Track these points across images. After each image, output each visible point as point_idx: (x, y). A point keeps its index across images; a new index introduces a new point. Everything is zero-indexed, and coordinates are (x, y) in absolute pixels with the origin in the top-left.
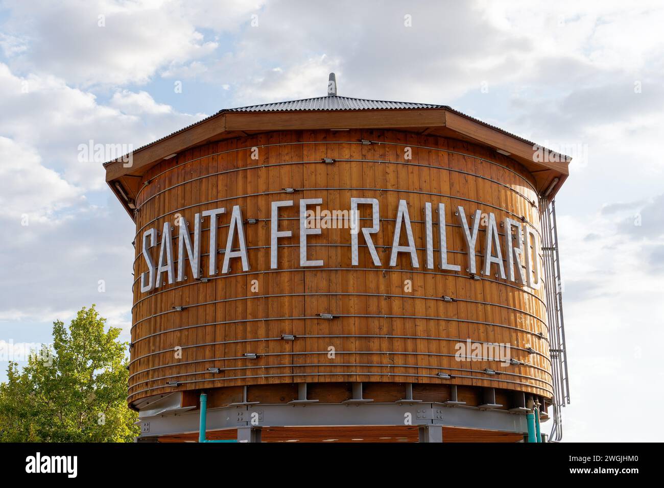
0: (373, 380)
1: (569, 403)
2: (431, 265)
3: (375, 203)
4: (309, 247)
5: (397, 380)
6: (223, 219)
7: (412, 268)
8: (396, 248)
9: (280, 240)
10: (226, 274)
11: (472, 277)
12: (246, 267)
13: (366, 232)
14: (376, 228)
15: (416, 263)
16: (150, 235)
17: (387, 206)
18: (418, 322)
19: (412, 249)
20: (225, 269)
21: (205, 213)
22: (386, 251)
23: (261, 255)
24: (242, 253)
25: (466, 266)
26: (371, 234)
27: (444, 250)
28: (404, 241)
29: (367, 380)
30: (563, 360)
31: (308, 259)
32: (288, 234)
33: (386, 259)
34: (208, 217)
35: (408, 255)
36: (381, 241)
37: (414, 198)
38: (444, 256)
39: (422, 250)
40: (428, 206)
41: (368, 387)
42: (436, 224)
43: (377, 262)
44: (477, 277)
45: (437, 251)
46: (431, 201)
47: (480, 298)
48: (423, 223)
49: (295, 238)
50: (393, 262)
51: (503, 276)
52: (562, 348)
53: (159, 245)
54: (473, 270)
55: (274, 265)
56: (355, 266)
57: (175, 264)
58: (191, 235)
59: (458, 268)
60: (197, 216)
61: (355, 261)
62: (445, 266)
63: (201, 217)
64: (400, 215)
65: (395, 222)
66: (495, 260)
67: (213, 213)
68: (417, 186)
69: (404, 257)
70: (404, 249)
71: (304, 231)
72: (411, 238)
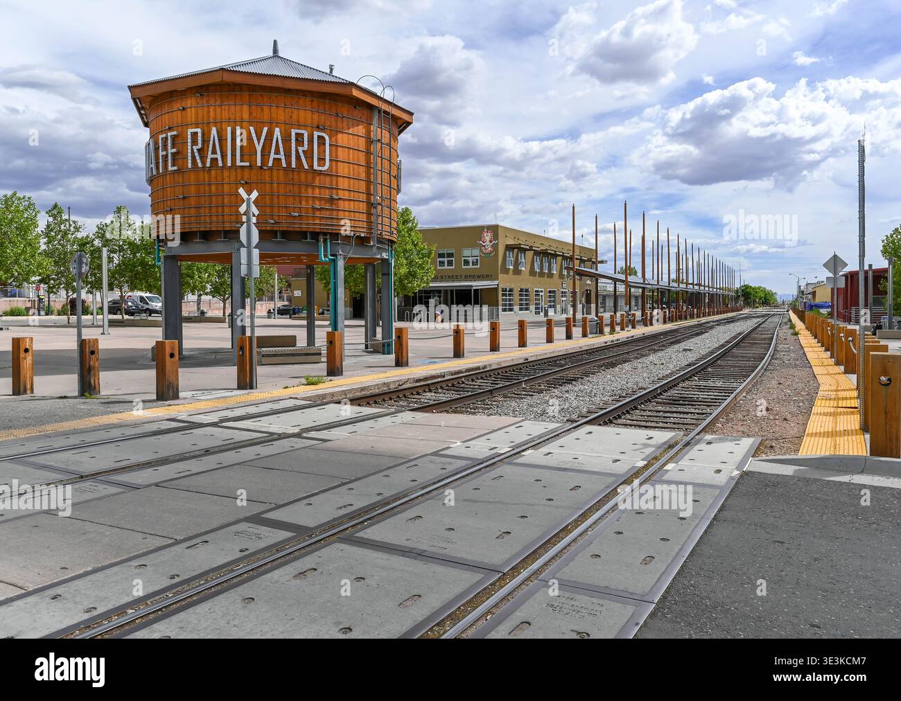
2: (229, 164)
3: (199, 131)
4: (172, 160)
7: (218, 166)
8: (210, 156)
13: (195, 148)
14: (200, 145)
18: (225, 197)
19: (219, 156)
26: (197, 149)
27: (238, 154)
28: (214, 152)
31: (171, 167)
33: (204, 163)
35: (216, 160)
36: (202, 153)
39: (224, 156)
40: (229, 129)
42: (234, 140)
43: (200, 165)
45: (234, 155)
48: (227, 140)
50: (208, 165)
56: (190, 168)
61: (190, 166)
62: (239, 163)
68: (227, 117)
69: (214, 160)
70: (214, 156)
71: (170, 151)
72: (218, 149)
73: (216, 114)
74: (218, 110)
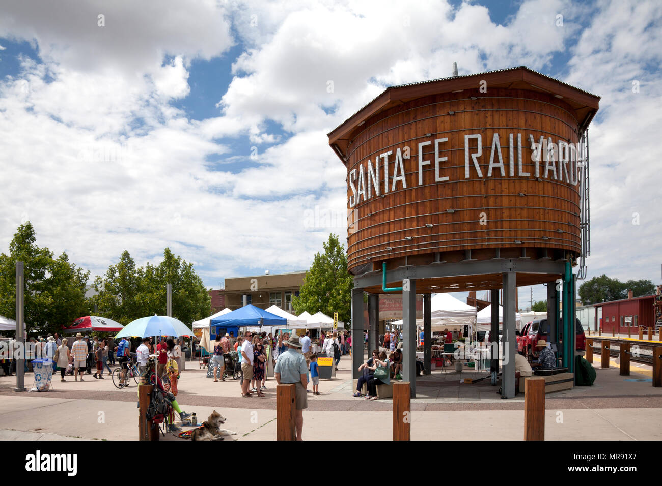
0: (477, 247)
1: (589, 255)
2: (512, 174)
3: (479, 137)
4: (440, 170)
5: (491, 247)
6: (391, 158)
7: (501, 177)
8: (492, 165)
9: (424, 167)
10: (394, 191)
11: (537, 179)
12: (405, 186)
13: (474, 156)
14: (480, 153)
15: (503, 174)
16: (353, 174)
17: (487, 138)
18: (504, 210)
19: (501, 164)
20: (393, 188)
21: (381, 156)
22: (485, 168)
23: (413, 177)
24: (402, 178)
25: (533, 173)
26: (477, 158)
27: (520, 163)
28: (496, 160)
29: (473, 248)
30: (587, 229)
31: (440, 176)
32: (428, 162)
33: (485, 172)
34: (383, 158)
35: (499, 169)
36: (483, 161)
37: (503, 132)
38: (520, 167)
39: (507, 166)
40: (511, 136)
41: (475, 252)
42: (516, 148)
43: (480, 175)
44: (540, 180)
45: (516, 165)
46: (513, 133)
47: (541, 193)
48: (508, 148)
49: (432, 165)
50: (490, 175)
51: (556, 178)
52: (587, 222)
53: (358, 178)
54: (538, 175)
55: (420, 183)
56: (467, 179)
57: (367, 188)
58: (375, 170)
59: (528, 175)
60: (377, 157)
61: (467, 176)
62: (521, 174)
63: (380, 159)
64: (494, 143)
65: (491, 148)
66: (551, 168)
67: (385, 155)
68: (504, 124)
69: (496, 170)
70: (496, 165)
71: (438, 160)
72: (501, 158)
73: (493, 119)
74: (496, 117)
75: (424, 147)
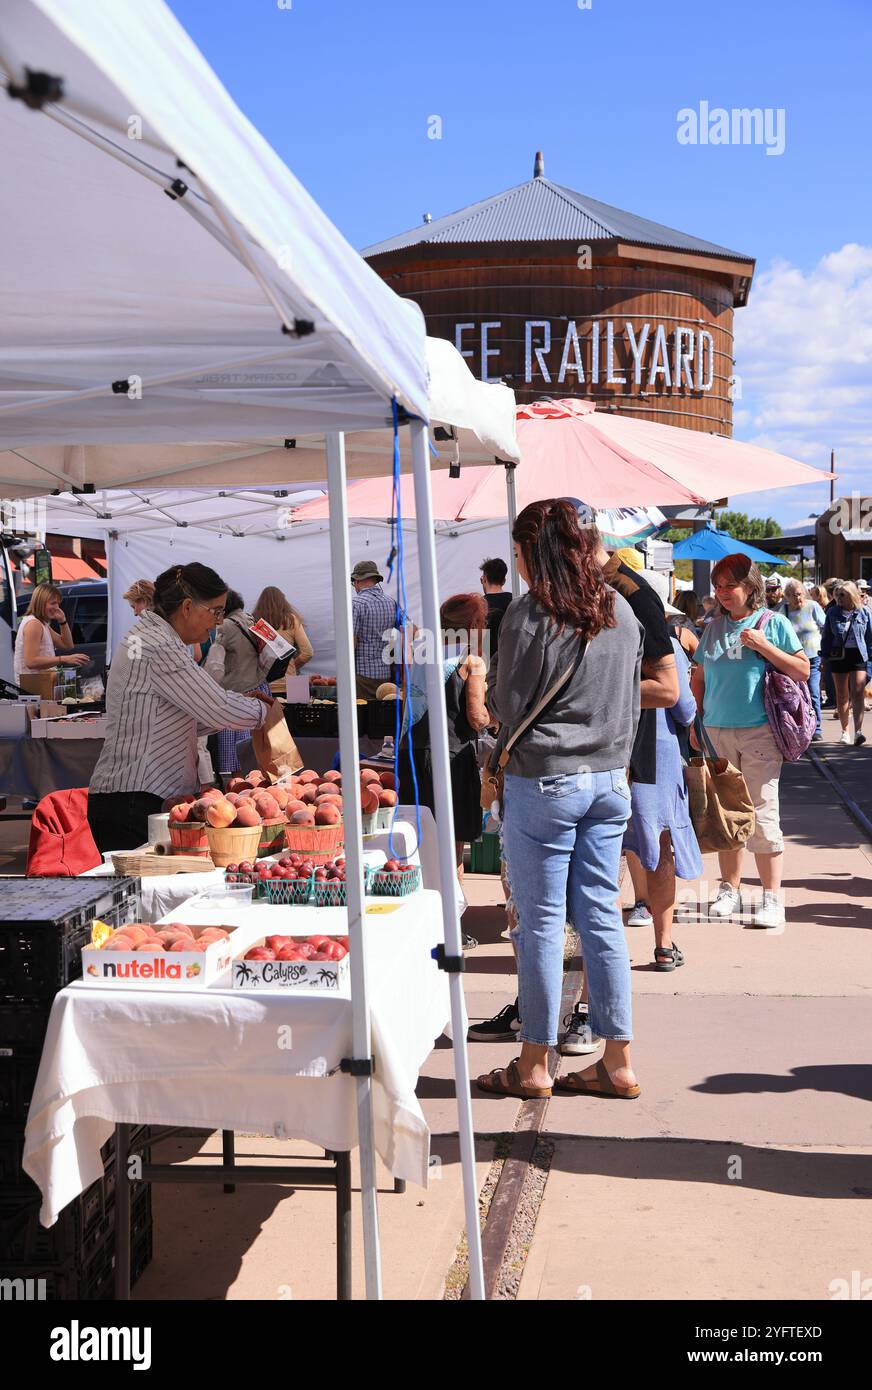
2: (595, 380)
3: (546, 325)
8: (565, 365)
15: (581, 380)
17: (558, 327)
19: (579, 367)
22: (554, 370)
25: (630, 381)
26: (543, 354)
28: (572, 360)
38: (609, 370)
39: (587, 368)
40: (596, 325)
43: (547, 378)
50: (561, 379)
51: (668, 385)
54: (638, 381)
56: (528, 383)
59: (622, 381)
62: (610, 380)
64: (568, 336)
65: (564, 342)
66: (660, 369)
70: (571, 367)
71: (486, 353)
72: (578, 356)
75: (463, 331)
